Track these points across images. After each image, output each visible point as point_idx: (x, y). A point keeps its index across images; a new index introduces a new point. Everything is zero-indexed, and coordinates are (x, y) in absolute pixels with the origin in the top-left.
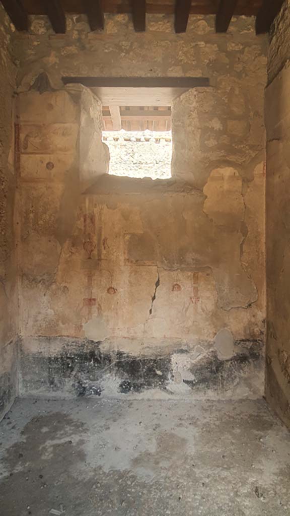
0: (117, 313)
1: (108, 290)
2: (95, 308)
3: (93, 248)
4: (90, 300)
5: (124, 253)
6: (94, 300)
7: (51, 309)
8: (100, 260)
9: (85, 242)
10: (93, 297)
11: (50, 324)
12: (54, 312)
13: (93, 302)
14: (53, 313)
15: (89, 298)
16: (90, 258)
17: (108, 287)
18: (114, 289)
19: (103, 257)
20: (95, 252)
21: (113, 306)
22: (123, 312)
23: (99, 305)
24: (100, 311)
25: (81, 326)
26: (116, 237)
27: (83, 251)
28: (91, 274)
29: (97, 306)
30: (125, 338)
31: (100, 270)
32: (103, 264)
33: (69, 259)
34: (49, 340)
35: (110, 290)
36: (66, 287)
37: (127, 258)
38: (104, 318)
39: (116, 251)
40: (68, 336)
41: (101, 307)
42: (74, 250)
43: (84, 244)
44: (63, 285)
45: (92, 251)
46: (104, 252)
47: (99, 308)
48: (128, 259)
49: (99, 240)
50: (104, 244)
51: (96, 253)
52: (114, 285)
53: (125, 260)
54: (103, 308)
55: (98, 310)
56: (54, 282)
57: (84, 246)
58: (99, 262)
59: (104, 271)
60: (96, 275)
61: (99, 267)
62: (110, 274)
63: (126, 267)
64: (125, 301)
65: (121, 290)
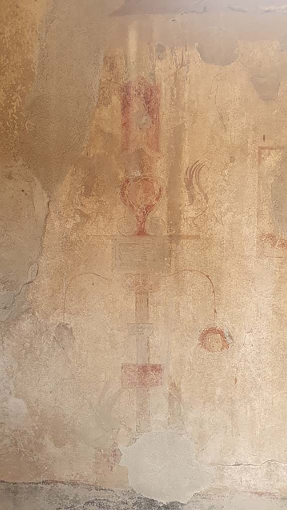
0: (232, 415)
1: (204, 336)
2: (158, 396)
3: (152, 199)
4: (144, 369)
5: (259, 214)
6: (157, 368)
7: (17, 396)
8: (175, 237)
9: (127, 181)
10: (154, 361)
11: (16, 445)
12: (29, 407)
13: (153, 374)
14: (25, 411)
15: (140, 363)
16: (141, 232)
17: (203, 327)
18: (221, 333)
19: (185, 229)
20: (160, 213)
21: (219, 391)
22: (253, 410)
23: (173, 385)
24: (176, 403)
25: (116, 454)
26: (232, 160)
27: (120, 210)
28: (144, 284)
29: (167, 388)
30: (260, 494)
31: (178, 273)
32: (188, 252)
33: (74, 237)
34: (16, 492)
35: (211, 338)
36: (65, 326)
37: (268, 230)
38: (190, 429)
39: (229, 209)
40: (74, 484)
41: (179, 390)
42: (90, 206)
43: (123, 188)
44: (56, 319)
45: (149, 208)
46: (190, 212)
47: (174, 397)
48: (271, 237)
49: (174, 170)
50: (189, 185)
51: (164, 217)
52: (223, 322)
53: (260, 236)
54: (185, 396)
55: (171, 404)
56: (27, 311)
57: (122, 194)
58: (174, 245)
59: (189, 275)
60: (162, 287)
61: (173, 263)
62: (209, 284)
63: (266, 261)
64: (259, 375)
65: (248, 338)
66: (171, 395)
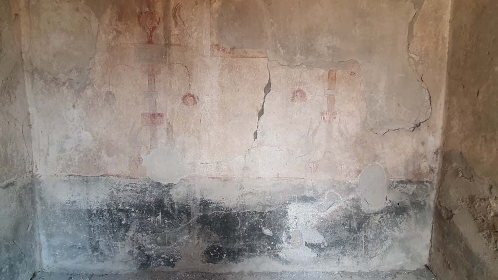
0: (199, 138)
1: (184, 98)
2: (161, 129)
3: (155, 24)
4: (153, 115)
5: (211, 34)
6: (160, 115)
7: (86, 130)
8: (168, 45)
9: (141, 13)
10: (158, 111)
11: (86, 156)
12: (93, 136)
13: (158, 118)
14: (91, 138)
15: (151, 112)
16: (150, 42)
17: (183, 93)
18: (193, 96)
19: (173, 40)
20: (160, 31)
21: (192, 127)
22: (209, 135)
23: (169, 123)
24: (171, 134)
25: (140, 160)
26: (196, 4)
27: (138, 30)
28: (153, 70)
29: (165, 125)
30: (214, 178)
31: (170, 65)
32: (175, 53)
33: (113, 44)
34: (87, 181)
35: (188, 99)
36: (110, 93)
37: (216, 42)
38: (178, 146)
39: (196, 30)
40: (118, 176)
41: (171, 126)
42: (121, 27)
43: (139, 17)
44: (105, 89)
45: (154, 28)
46: (175, 31)
47: (170, 129)
48: (217, 45)
49: (166, 8)
50: (175, 16)
51: (162, 34)
52: (194, 90)
53: (212, 46)
54: (175, 129)
55: (168, 133)
56: (89, 84)
57: (139, 21)
58: (168, 49)
59: (176, 66)
60: (162, 72)
61: (167, 60)
62: (186, 70)
63: (215, 58)
64: (212, 118)
65: (206, 99)
66: (168, 129)
